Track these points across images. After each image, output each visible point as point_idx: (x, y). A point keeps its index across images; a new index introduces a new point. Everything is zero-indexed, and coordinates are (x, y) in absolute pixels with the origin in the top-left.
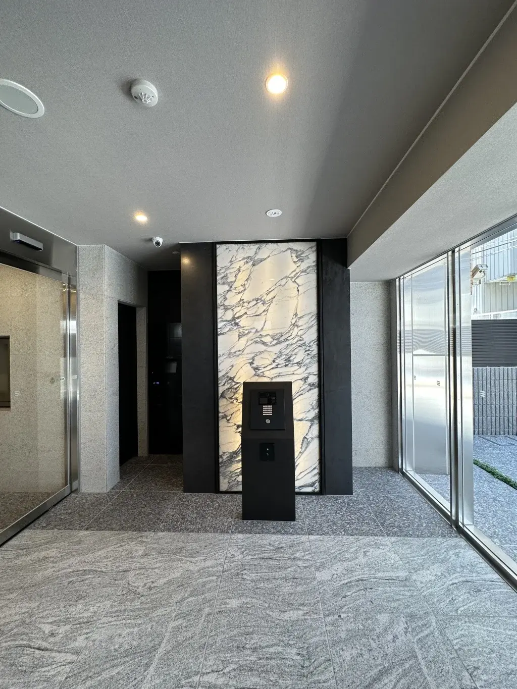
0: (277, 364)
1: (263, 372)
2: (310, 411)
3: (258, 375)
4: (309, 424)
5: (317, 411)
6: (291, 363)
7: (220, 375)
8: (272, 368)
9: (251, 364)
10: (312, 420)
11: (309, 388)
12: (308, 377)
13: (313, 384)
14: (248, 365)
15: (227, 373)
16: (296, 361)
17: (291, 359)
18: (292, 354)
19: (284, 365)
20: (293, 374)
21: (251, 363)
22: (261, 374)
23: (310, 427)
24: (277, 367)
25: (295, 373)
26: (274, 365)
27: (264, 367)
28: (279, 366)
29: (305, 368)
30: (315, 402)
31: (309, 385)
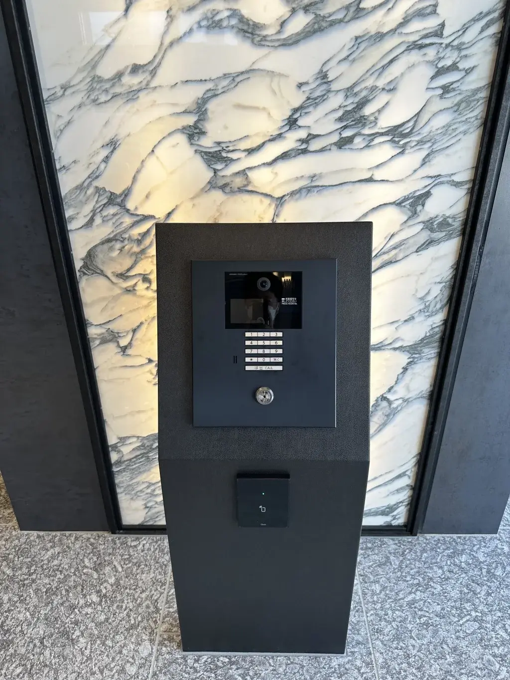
0: (303, 134)
1: (243, 173)
2: (412, 318)
3: (223, 188)
4: (403, 359)
5: (439, 319)
6: (367, 131)
7: (66, 183)
8: (285, 156)
9: (191, 137)
10: (414, 350)
11: (425, 236)
12: (428, 194)
13: (444, 224)
14: (182, 139)
15: (95, 176)
16: (387, 121)
17: (368, 110)
18: (373, 89)
19: (335, 138)
20: (370, 180)
21: (194, 133)
22: (238, 182)
23: (405, 369)
24: (305, 151)
25: (378, 175)
26: (290, 141)
27: (250, 151)
28: (315, 145)
29: (424, 153)
30: (436, 290)
31: (429, 225)
